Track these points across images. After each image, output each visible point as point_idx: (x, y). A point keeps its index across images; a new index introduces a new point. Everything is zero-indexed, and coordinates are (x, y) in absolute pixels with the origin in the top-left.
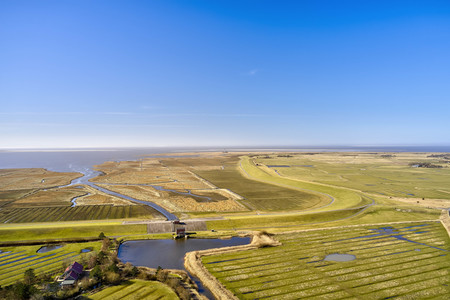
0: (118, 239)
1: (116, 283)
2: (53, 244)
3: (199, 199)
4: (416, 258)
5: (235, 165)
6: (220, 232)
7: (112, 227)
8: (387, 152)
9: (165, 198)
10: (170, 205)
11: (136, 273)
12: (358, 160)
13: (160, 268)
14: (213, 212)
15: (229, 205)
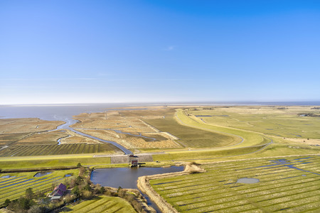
0: (91, 168)
1: (90, 198)
2: (45, 171)
3: (147, 139)
4: (303, 181)
5: (173, 115)
6: (162, 163)
7: (86, 159)
8: (282, 106)
9: (123, 138)
10: (126, 144)
11: (103, 191)
12: (261, 111)
13: (120, 188)
14: (157, 149)
15: (168, 144)
